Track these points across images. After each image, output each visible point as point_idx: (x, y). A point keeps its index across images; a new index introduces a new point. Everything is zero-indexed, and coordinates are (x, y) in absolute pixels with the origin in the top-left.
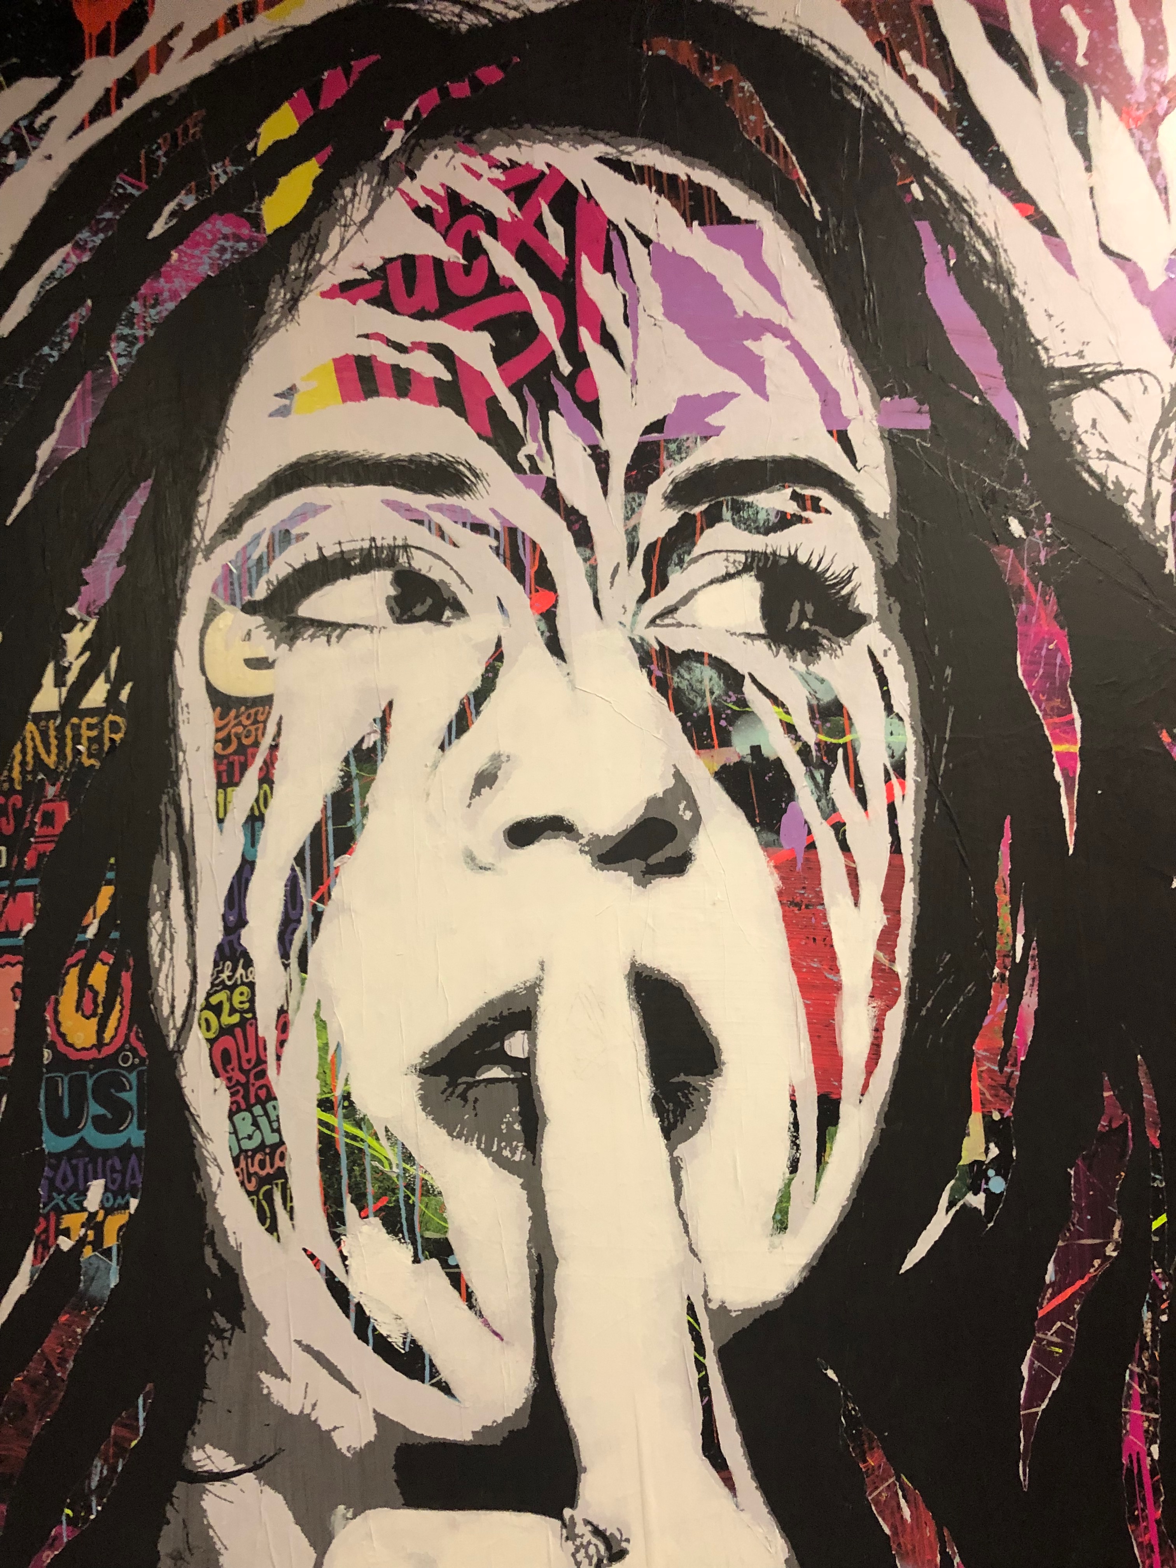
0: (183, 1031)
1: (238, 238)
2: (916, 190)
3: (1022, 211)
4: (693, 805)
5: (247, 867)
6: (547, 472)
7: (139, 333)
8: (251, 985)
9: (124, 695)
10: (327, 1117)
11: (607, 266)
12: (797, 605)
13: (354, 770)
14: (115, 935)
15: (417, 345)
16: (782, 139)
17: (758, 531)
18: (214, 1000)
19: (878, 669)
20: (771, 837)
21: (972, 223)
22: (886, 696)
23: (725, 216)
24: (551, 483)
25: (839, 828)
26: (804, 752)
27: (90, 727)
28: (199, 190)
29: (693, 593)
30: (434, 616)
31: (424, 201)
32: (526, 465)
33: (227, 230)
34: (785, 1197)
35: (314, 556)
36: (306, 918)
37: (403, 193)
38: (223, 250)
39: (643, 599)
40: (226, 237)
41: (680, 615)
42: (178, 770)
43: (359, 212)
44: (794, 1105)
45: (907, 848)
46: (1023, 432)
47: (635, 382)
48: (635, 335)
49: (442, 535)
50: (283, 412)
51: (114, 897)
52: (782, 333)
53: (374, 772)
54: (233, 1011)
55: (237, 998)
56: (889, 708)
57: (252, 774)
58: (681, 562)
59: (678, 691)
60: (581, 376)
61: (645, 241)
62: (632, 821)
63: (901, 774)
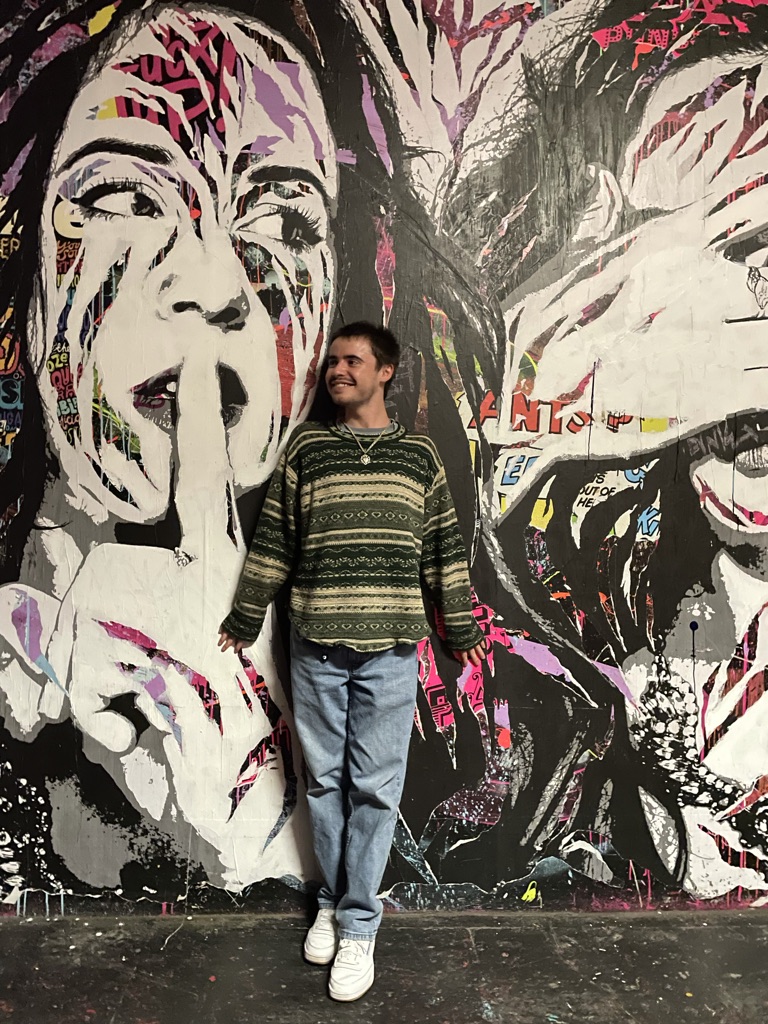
0: (40, 368)
1: (78, 36)
2: (363, 59)
3: (404, 77)
4: (247, 304)
5: (68, 307)
6: (202, 160)
7: (32, 73)
8: (68, 353)
9: (19, 231)
10: (96, 406)
11: (234, 74)
12: (295, 230)
13: (113, 274)
14: (13, 328)
15: (151, 96)
16: (312, 28)
17: (284, 197)
18: (53, 357)
19: (323, 259)
20: (275, 320)
21: (384, 78)
22: (325, 270)
23: (285, 59)
24: (203, 165)
25: (301, 320)
26: (292, 289)
27: (5, 242)
28: (62, 11)
29: (256, 219)
30: (150, 214)
31: (159, 31)
32: (193, 155)
33: (73, 32)
34: (266, 450)
35: (102, 182)
36: (91, 330)
37: (151, 26)
38: (70, 41)
39: (236, 218)
40: (72, 35)
41: (249, 227)
42: (41, 265)
43: (131, 31)
44: (273, 418)
45: (325, 330)
46: (391, 171)
47: (241, 127)
48: (243, 106)
49: (156, 180)
50: (92, 117)
51: (13, 313)
52: (303, 115)
53: (122, 275)
54: (60, 362)
55: (62, 358)
56: (326, 276)
57: (72, 270)
58: (252, 206)
59: (246, 258)
60: (219, 120)
61: (251, 65)
62: (223, 308)
63: (327, 302)
